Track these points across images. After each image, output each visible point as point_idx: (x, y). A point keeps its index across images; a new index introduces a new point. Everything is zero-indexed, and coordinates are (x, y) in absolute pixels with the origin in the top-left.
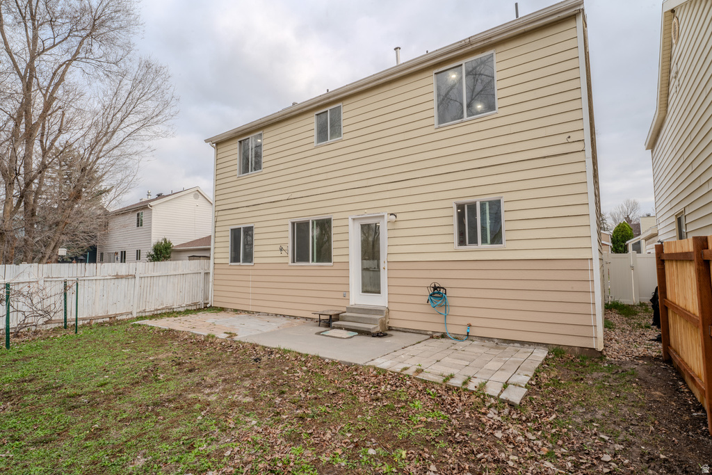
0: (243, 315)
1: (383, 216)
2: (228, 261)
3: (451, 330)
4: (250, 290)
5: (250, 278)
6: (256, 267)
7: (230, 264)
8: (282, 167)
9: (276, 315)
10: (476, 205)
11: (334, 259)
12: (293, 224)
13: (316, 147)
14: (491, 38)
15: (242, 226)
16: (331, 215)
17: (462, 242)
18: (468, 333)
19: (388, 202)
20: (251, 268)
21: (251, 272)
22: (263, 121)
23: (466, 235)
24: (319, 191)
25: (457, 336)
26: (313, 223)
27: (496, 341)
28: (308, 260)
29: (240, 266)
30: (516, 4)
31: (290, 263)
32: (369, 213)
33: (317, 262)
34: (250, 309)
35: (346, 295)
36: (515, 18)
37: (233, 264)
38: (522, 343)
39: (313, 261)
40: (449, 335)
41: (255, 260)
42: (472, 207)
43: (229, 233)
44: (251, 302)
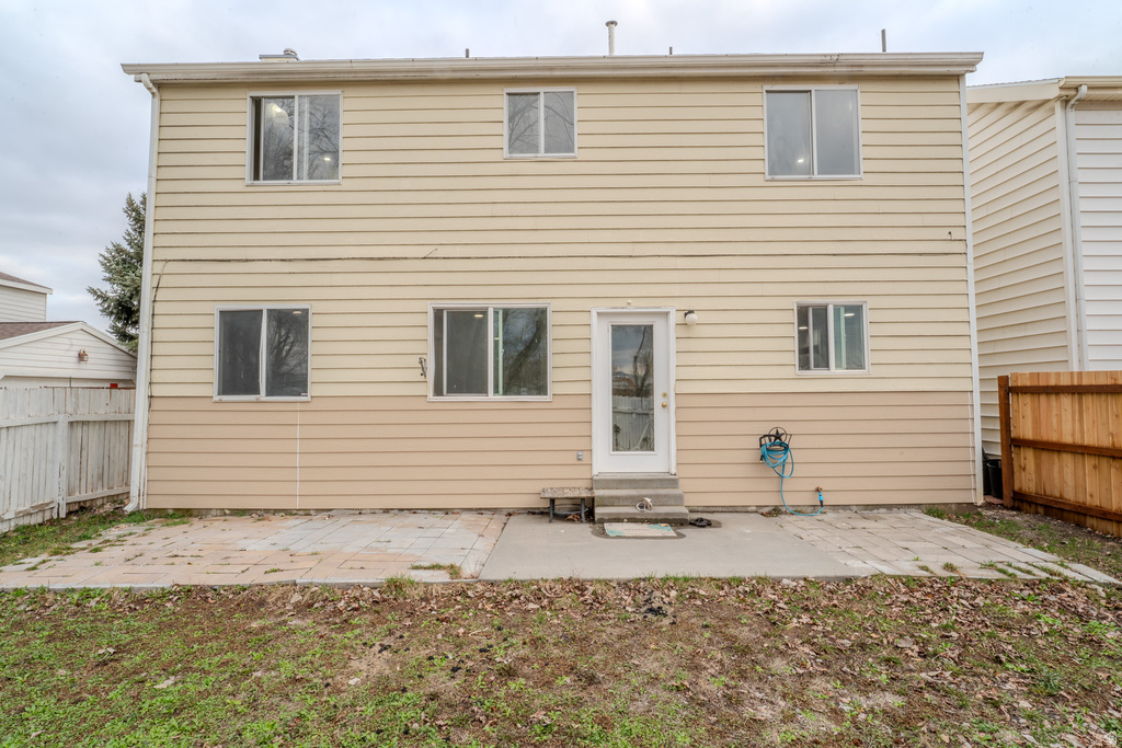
0: (276, 521)
1: (667, 313)
2: (213, 390)
3: (790, 500)
4: (298, 461)
5: (298, 432)
6: (316, 405)
7: (217, 398)
8: (406, 184)
9: (386, 511)
10: (826, 309)
11: (552, 388)
12: (438, 313)
13: (506, 161)
14: (862, 66)
15: (265, 307)
16: (548, 301)
17: (804, 364)
18: (821, 502)
19: (676, 290)
20: (298, 407)
21: (299, 418)
22: (356, 67)
23: (811, 355)
24: (516, 251)
25: (799, 509)
26: (496, 313)
27: (855, 508)
28: (483, 390)
29: (258, 402)
30: (883, 32)
31: (431, 396)
32: (634, 307)
33: (505, 393)
34: (297, 504)
35: (583, 456)
36: (881, 51)
37: (226, 398)
38: (889, 507)
39: (496, 391)
40: (783, 509)
41: (313, 390)
42: (821, 312)
43: (216, 322)
44: (298, 488)
